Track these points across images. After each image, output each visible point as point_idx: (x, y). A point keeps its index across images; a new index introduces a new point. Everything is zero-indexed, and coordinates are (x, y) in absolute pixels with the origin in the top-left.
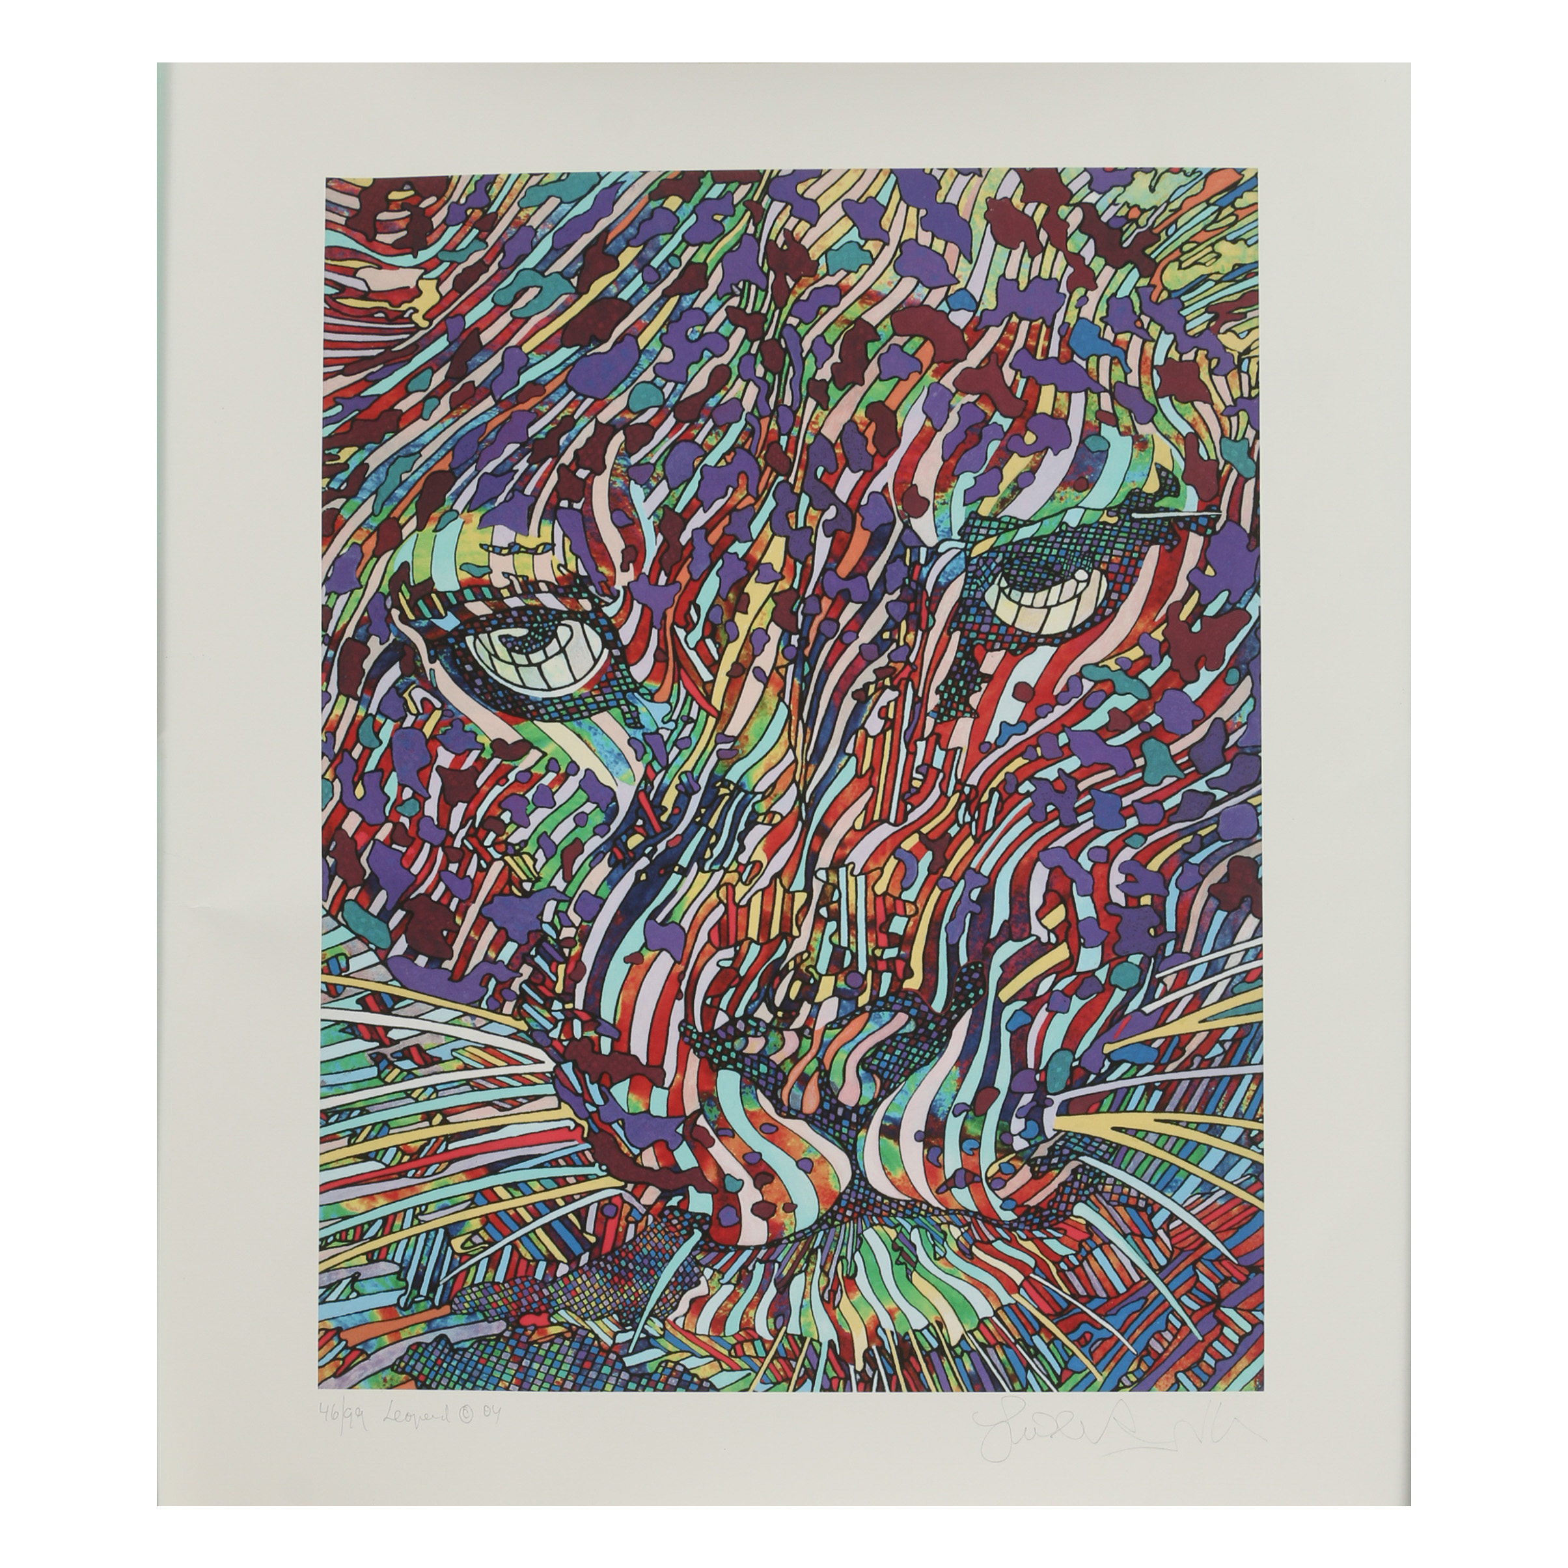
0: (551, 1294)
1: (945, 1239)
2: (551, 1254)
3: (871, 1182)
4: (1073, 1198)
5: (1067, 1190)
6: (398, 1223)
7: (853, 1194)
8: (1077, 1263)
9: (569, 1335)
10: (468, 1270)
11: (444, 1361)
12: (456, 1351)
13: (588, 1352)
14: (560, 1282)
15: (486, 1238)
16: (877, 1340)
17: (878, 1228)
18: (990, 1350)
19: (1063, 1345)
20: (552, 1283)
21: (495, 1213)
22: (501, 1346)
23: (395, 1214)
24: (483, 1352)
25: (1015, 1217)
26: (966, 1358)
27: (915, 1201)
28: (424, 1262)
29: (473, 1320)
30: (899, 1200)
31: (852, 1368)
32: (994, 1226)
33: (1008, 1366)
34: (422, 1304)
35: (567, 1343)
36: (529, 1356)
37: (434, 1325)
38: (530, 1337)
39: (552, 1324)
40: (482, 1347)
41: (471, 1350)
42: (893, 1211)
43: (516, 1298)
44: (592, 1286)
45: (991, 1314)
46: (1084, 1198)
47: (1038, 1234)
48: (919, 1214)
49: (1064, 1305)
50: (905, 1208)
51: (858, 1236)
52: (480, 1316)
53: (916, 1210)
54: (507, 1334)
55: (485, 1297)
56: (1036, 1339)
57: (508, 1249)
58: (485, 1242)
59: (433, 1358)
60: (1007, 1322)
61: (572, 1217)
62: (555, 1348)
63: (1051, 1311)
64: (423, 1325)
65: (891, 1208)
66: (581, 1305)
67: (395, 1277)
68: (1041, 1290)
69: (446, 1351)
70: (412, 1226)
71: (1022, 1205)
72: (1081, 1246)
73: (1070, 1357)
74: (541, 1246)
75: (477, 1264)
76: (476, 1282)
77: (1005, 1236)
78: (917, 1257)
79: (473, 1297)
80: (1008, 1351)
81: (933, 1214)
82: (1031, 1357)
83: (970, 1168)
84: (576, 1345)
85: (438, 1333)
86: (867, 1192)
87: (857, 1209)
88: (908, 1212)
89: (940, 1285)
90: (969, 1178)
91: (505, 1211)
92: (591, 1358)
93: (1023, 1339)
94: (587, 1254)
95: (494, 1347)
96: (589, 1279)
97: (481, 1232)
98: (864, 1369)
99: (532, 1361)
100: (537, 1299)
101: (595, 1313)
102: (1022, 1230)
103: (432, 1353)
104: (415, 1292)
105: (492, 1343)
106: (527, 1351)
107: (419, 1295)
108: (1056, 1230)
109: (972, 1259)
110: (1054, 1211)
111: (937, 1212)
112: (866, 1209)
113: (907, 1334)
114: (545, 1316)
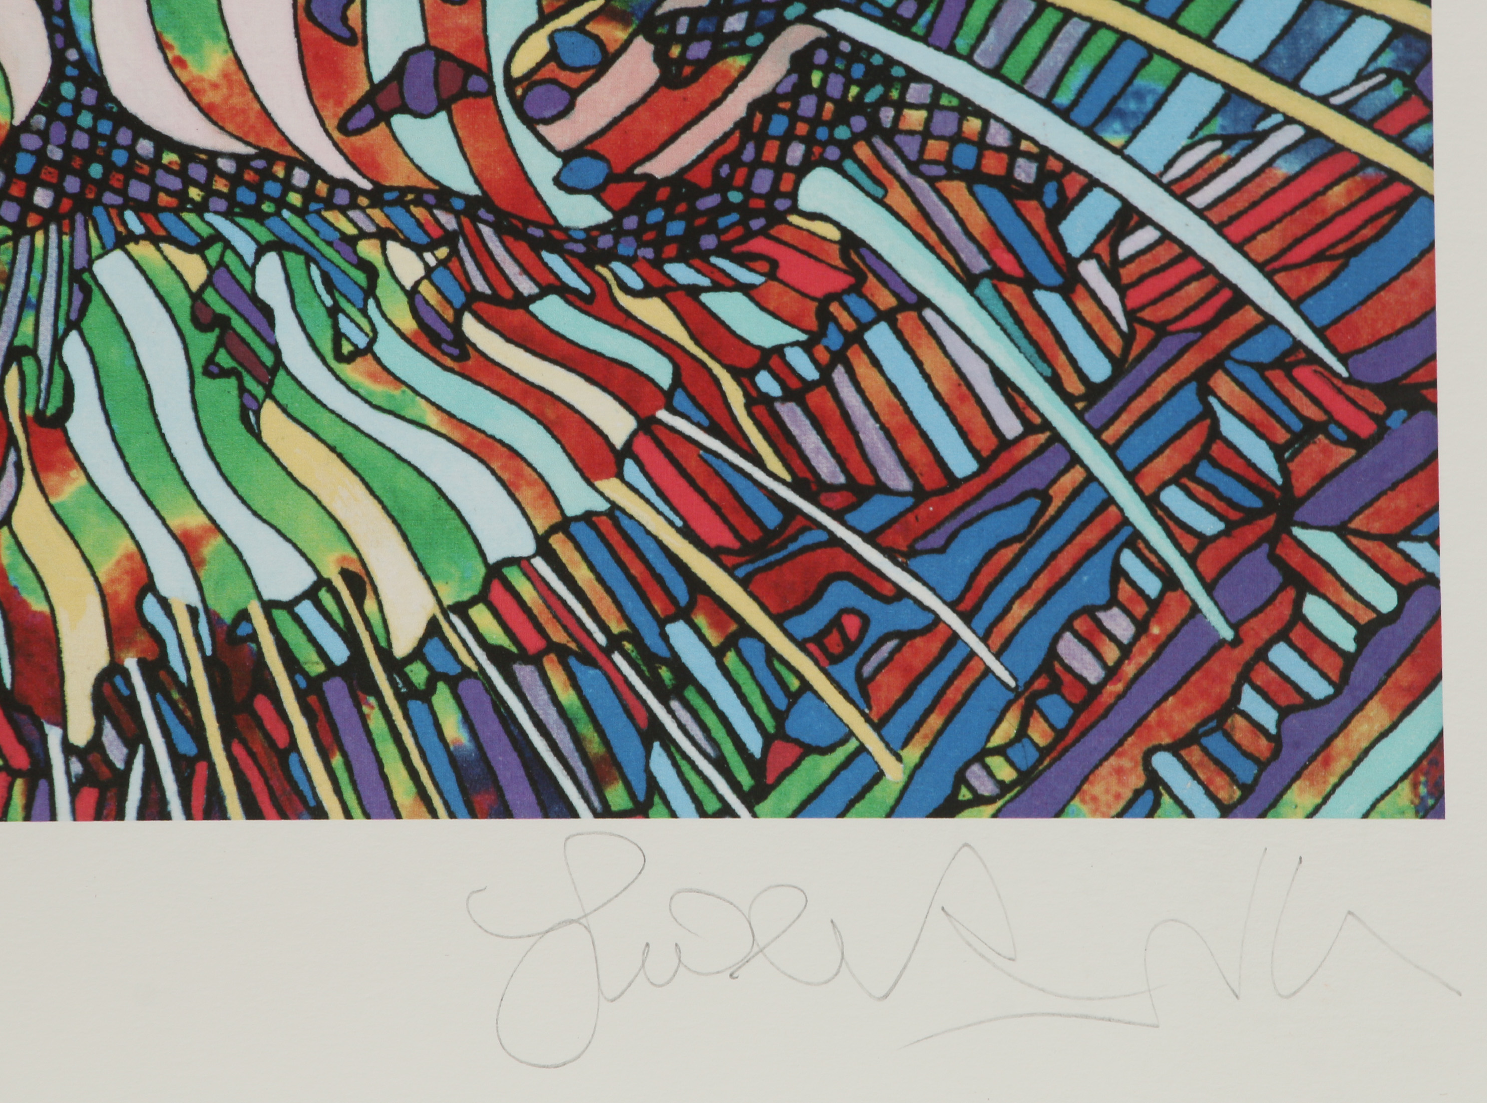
1: (370, 291)
3: (117, 87)
4: (796, 153)
5: (778, 125)
7: (58, 132)
8: (810, 372)
16: (142, 638)
17: (144, 251)
18: (525, 673)
19: (771, 653)
25: (603, 215)
26: (443, 698)
27: (270, 156)
30: (214, 155)
31: (54, 735)
32: (536, 246)
33: (586, 729)
42: (195, 193)
45: (525, 546)
46: (832, 153)
47: (681, 273)
48: (281, 203)
49: (772, 518)
50: (235, 180)
51: (76, 276)
53: (272, 189)
56: (678, 632)
60: (582, 574)
63: (727, 539)
65: (189, 182)
68: (692, 465)
71: (628, 176)
72: (825, 317)
73: (793, 697)
77: (571, 279)
78: (275, 349)
80: (587, 675)
81: (329, 204)
82: (664, 700)
83: (452, 46)
86: (105, 127)
87: (72, 184)
88: (246, 196)
89: (356, 448)
90: (451, 76)
93: (635, 636)
98: (96, 743)
102: (629, 261)
108: (742, 260)
109: (463, 357)
110: (735, 197)
111: (342, 197)
112: (103, 185)
113: (243, 616)
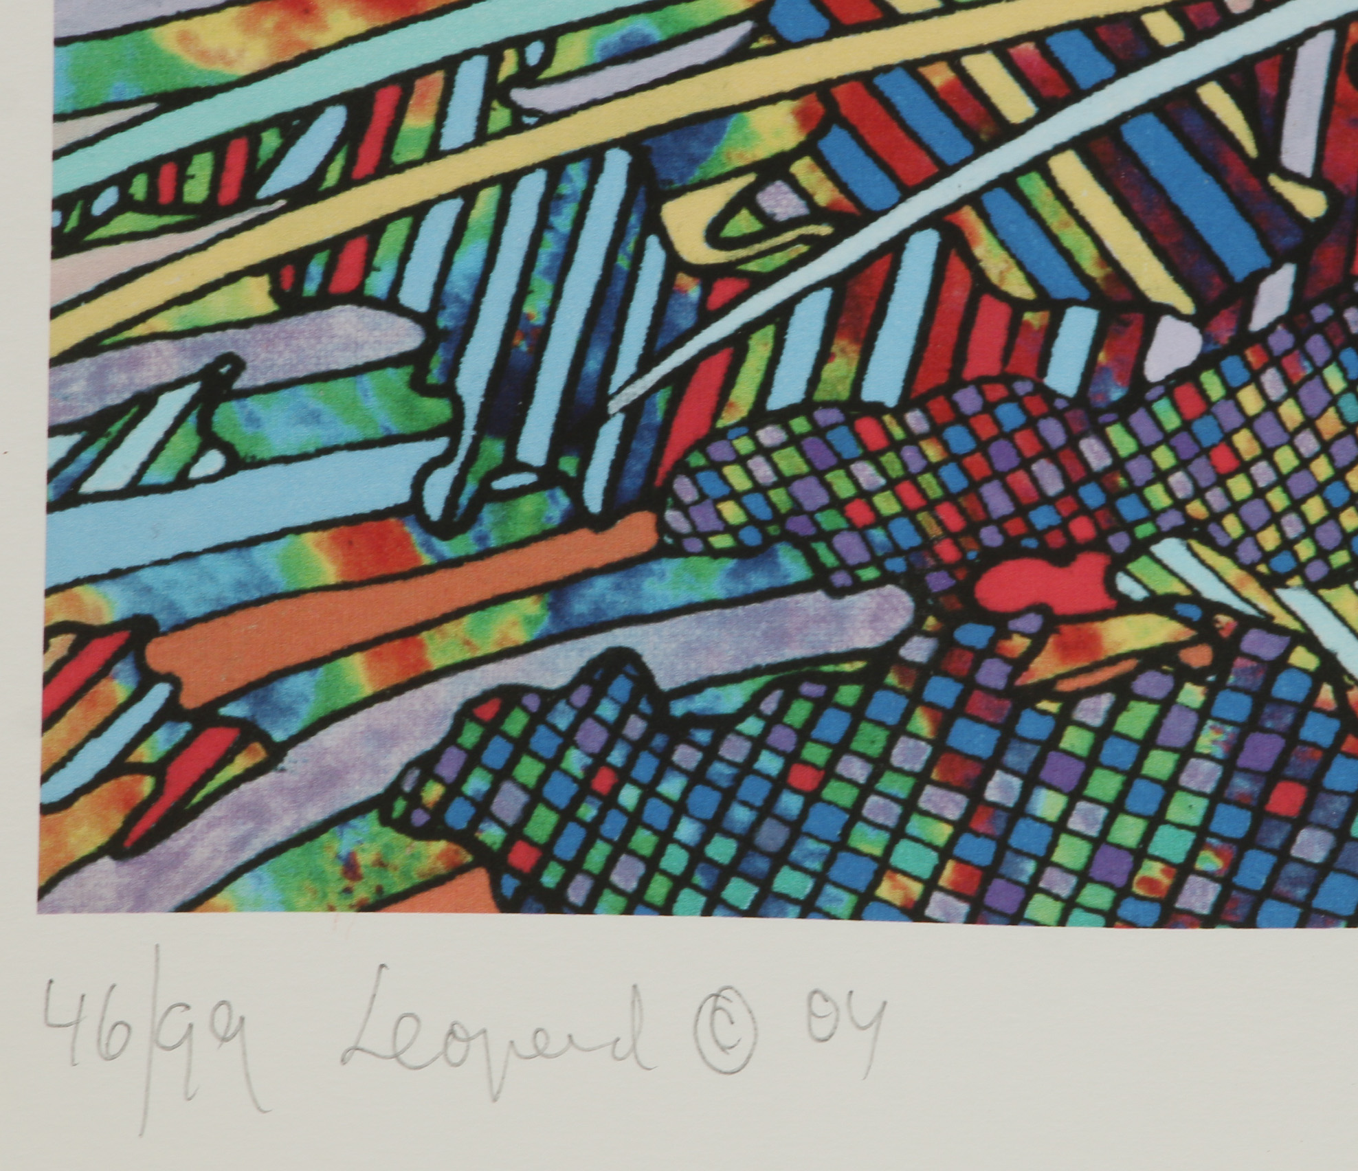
0: (1119, 464)
2: (1119, 275)
6: (417, 123)
9: (1199, 657)
10: (738, 343)
11: (624, 775)
12: (681, 730)
13: (1292, 736)
14: (1163, 409)
15: (825, 194)
20: (1123, 411)
21: (866, 79)
22: (887, 706)
23: (405, 82)
24: (804, 734)
28: (535, 308)
29: (759, 581)
34: (528, 504)
35: (1192, 695)
36: (1019, 757)
37: (581, 605)
38: (1021, 664)
39: (1126, 607)
40: (799, 712)
41: (752, 726)
43: (955, 479)
44: (1309, 423)
52: (793, 566)
54: (918, 650)
55: (818, 474)
57: (924, 247)
58: (817, 214)
59: (575, 761)
61: (1216, 99)
62: (1136, 719)
64: (530, 606)
66: (1255, 513)
67: (398, 377)
69: (635, 727)
70: (482, 136)
74: (1073, 238)
75: (781, 316)
76: (776, 402)
79: (763, 472)
84: (1235, 706)
85: (597, 644)
91: (912, 68)
92: (1303, 765)
94: (1287, 273)
95: (858, 713)
96: (1293, 391)
97: (802, 169)
99: (1032, 781)
100: (1053, 484)
101: (1323, 554)
103: (568, 739)
104: (494, 449)
105: (848, 694)
106: (1008, 734)
107: (511, 464)
114: (1090, 565)
